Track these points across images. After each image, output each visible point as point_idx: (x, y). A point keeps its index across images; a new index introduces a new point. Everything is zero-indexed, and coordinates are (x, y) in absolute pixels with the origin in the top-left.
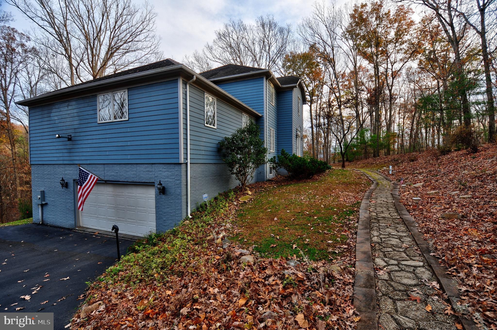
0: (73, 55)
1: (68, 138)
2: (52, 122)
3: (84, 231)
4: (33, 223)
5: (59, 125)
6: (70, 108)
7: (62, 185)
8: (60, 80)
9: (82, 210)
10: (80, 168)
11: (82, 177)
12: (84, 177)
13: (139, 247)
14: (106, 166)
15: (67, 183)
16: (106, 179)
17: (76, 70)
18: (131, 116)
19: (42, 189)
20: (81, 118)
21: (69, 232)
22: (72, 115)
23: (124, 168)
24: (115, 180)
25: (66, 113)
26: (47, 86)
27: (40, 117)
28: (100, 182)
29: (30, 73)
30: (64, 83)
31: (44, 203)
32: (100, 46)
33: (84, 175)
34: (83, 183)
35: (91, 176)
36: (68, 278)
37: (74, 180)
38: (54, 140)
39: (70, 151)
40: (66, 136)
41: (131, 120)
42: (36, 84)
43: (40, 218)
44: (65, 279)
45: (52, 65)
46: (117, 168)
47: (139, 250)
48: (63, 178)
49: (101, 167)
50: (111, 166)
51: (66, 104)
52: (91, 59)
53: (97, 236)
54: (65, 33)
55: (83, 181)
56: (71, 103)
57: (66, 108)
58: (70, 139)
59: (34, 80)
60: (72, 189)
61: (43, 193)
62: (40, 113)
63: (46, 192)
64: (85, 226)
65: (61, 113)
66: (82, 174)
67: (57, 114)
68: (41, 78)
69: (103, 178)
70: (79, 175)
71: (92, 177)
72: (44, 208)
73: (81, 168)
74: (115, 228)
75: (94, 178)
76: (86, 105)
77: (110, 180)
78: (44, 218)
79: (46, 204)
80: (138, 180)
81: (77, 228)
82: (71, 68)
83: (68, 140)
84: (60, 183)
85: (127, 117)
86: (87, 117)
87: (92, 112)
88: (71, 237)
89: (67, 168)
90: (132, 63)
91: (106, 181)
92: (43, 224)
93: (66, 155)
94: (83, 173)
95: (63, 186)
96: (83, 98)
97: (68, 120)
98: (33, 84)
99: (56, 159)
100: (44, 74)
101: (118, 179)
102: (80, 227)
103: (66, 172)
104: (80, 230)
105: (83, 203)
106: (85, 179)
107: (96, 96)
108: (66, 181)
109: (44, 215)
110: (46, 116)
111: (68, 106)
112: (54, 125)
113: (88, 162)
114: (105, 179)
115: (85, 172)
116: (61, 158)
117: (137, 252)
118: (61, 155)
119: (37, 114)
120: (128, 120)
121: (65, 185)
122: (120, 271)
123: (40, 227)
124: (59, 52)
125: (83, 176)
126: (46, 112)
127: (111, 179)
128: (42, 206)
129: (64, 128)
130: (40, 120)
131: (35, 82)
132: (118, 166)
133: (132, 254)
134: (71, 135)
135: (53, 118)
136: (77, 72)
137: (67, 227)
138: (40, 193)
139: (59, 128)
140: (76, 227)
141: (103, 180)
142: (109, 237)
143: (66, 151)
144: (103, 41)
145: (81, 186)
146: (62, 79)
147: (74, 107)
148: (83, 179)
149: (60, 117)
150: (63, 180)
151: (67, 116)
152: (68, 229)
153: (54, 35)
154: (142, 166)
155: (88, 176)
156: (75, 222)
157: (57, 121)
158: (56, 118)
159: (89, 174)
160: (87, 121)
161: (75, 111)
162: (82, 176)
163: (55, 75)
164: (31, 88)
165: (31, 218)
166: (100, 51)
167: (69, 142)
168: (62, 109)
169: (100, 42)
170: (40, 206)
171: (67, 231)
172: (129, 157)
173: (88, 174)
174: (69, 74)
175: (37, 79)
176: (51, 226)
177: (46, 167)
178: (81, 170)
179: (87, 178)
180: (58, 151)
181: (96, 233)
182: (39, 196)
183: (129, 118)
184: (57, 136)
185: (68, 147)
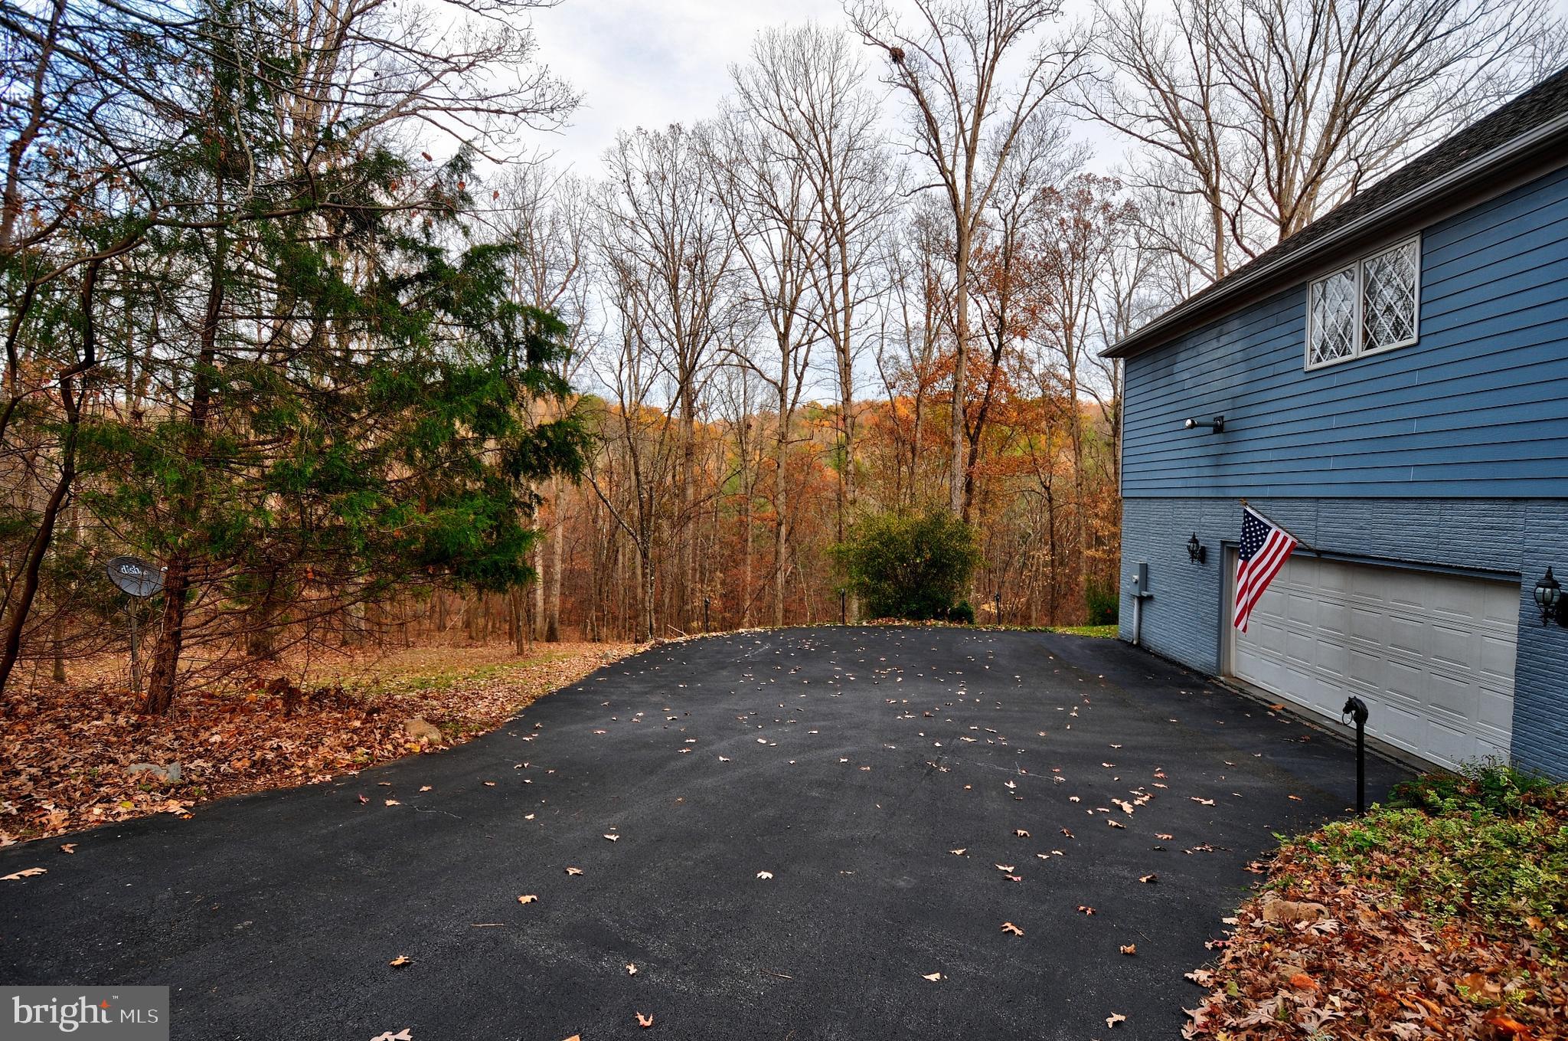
0: (1223, 183)
1: (1215, 426)
2: (1174, 388)
3: (1241, 690)
4: (1119, 640)
5: (1193, 392)
6: (1224, 339)
7: (1192, 552)
8: (1187, 265)
9: (1244, 630)
10: (1246, 511)
11: (1251, 537)
12: (1257, 536)
13: (1443, 797)
14: (1322, 504)
15: (1203, 550)
16: (1321, 545)
17: (1233, 224)
18: (1430, 327)
19: (1144, 560)
20: (1254, 363)
21: (1202, 682)
22: (1228, 360)
23: (1386, 511)
24: (1354, 552)
25: (1210, 358)
26: (1154, 292)
27: (1149, 378)
28: (1302, 555)
29: (1119, 270)
30: (1198, 271)
31: (1145, 594)
32: (1306, 118)
33: (1256, 531)
34: (1253, 553)
35: (1277, 534)
36: (1211, 802)
37: (1223, 543)
38: (1179, 435)
39: (1218, 461)
40: (1210, 420)
41: (1426, 344)
42: (1130, 294)
43: (1135, 631)
44: (1205, 802)
45: (1170, 231)
46: (1363, 511)
47: (1440, 809)
48: (1194, 536)
49: (1307, 510)
50: (1341, 504)
51: (1215, 332)
52: (1274, 173)
53: (1279, 715)
54: (1203, 125)
55: (1252, 547)
56: (1226, 328)
57: (1214, 344)
58: (1218, 429)
59: (1124, 285)
60: (1217, 568)
61: (1144, 569)
62: (1149, 369)
63: (1151, 567)
64: (1243, 677)
65: (1200, 360)
66: (1250, 527)
67: (1191, 363)
68: (1140, 277)
69: (1310, 542)
70: (1244, 530)
71: (1278, 538)
72: (1145, 607)
73: (1249, 509)
74: (1356, 708)
75: (1285, 539)
76: (1271, 321)
77: (1337, 550)
78: (1143, 631)
79: (1150, 598)
80: (1442, 560)
81: (1222, 678)
82: (1218, 223)
83: (1215, 432)
84: (1189, 547)
85: (1415, 334)
86: (1273, 357)
87: (1290, 340)
88: (1208, 696)
89: (1207, 508)
90: (1420, 124)
91: (1319, 553)
92: (1139, 647)
93: (1207, 472)
94: (1254, 526)
95: (1193, 557)
96: (1262, 305)
97: (1218, 374)
98: (1123, 295)
99: (1179, 483)
100: (1150, 262)
101: (1364, 549)
102: (1230, 676)
103: (1203, 520)
104: (1232, 686)
105: (1248, 608)
106: (1257, 541)
107: (1303, 287)
108: (1201, 544)
109: (1143, 626)
110: (1161, 373)
111: (1218, 338)
112: (1183, 396)
113: (1268, 492)
114: (1318, 547)
115: (1260, 523)
116: (1193, 483)
117: (1433, 811)
118: (1193, 473)
119: (1142, 371)
120: (1418, 344)
121: (1199, 554)
122: (1374, 847)
123: (1133, 651)
124: (1188, 189)
125: (1254, 533)
126: (1163, 363)
127: (1337, 546)
128: (1143, 601)
129: (1206, 399)
130: (1148, 387)
131: (1127, 290)
132: (1368, 505)
133: (1414, 811)
134: (1222, 417)
135: (1178, 378)
136: (1234, 230)
137: (1196, 665)
138: (1138, 567)
139: (1192, 402)
140: (1220, 672)
141: (1310, 550)
142: (1319, 729)
143: (1203, 462)
144: (1313, 98)
145: (1246, 560)
146: (1191, 262)
147: (1235, 336)
148: (1251, 542)
149: (1195, 371)
150: (1194, 540)
151: (1215, 365)
152: (1199, 674)
153: (1175, 147)
154: (1468, 506)
155: (1266, 534)
156: (1218, 660)
157: (1188, 384)
158: (1186, 375)
159: (1270, 529)
160: (1270, 371)
161: (1238, 346)
162: (1251, 532)
163: (1176, 256)
164: (1120, 307)
165: (1113, 627)
166: (1303, 134)
167: (1216, 438)
168: (1202, 349)
169: (1304, 105)
170: (1136, 602)
171: (1195, 679)
172: (1412, 474)
173: (1266, 526)
174: (1211, 240)
175: (1132, 281)
176: (1158, 656)
177: (1155, 505)
178: (1249, 515)
179: (1264, 541)
180: (1185, 464)
181: (1278, 707)
182: (1136, 577)
183: (1420, 338)
184: (1189, 422)
185: (1212, 451)
